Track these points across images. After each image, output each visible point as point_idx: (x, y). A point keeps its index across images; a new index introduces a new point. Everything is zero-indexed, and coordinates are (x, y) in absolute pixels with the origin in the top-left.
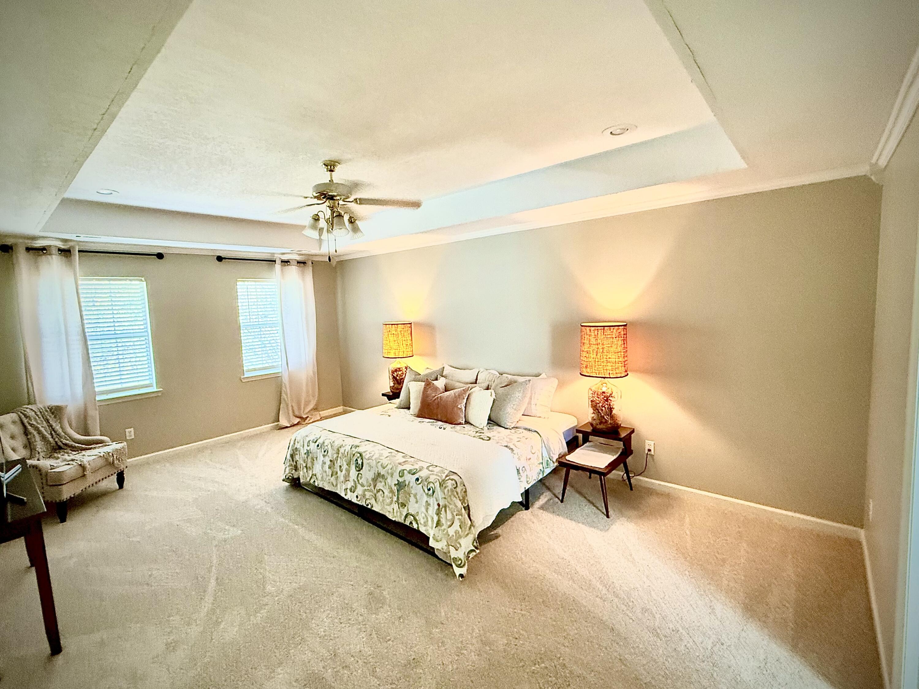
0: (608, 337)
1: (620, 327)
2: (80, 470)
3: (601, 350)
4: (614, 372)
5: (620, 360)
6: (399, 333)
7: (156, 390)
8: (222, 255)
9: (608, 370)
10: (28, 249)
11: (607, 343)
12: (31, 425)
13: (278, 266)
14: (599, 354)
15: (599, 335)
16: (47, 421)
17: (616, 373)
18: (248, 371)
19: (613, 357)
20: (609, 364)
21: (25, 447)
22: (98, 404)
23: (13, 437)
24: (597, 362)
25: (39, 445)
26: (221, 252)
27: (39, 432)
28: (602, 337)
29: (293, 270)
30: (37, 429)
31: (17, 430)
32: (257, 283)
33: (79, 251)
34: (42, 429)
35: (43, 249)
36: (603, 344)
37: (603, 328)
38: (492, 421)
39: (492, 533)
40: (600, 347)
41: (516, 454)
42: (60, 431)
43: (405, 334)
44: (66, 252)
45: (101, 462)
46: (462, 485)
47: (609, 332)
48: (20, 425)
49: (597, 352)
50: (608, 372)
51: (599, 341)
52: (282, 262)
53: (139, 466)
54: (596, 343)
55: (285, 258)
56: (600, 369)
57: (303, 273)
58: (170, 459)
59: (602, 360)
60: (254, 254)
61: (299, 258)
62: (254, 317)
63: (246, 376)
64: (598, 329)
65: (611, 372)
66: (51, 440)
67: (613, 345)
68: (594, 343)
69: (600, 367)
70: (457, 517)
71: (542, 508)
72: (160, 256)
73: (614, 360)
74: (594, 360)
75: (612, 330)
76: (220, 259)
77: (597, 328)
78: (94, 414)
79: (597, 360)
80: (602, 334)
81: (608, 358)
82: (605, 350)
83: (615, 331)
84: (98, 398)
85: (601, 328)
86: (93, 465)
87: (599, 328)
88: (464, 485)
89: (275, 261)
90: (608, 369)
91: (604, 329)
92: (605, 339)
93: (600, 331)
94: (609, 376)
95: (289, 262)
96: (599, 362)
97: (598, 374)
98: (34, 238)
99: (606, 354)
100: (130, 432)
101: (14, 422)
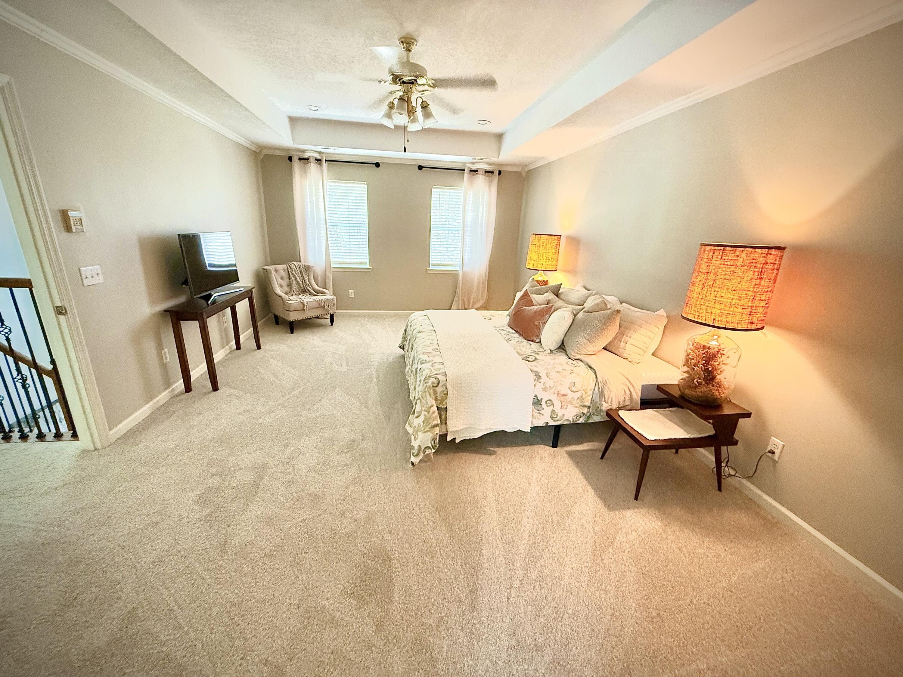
0: (729, 263)
1: (757, 250)
2: (302, 306)
3: (711, 283)
4: (724, 320)
5: (742, 302)
6: (541, 244)
7: (368, 267)
8: (423, 165)
9: (713, 315)
10: (300, 159)
11: (724, 273)
12: (292, 274)
13: (466, 174)
14: (706, 289)
15: (714, 259)
16: (302, 274)
17: (727, 322)
18: (433, 265)
19: (728, 295)
20: (717, 305)
21: (288, 286)
22: (332, 270)
23: (282, 278)
24: (699, 300)
25: (295, 287)
26: (422, 162)
27: (296, 279)
28: (718, 262)
29: (481, 179)
30: (294, 276)
31: (284, 274)
32: (451, 191)
33: (326, 161)
34: (298, 278)
35: (307, 159)
36: (716, 274)
37: (722, 248)
38: (562, 347)
39: (492, 449)
40: (710, 278)
41: (542, 383)
42: (307, 281)
43: (547, 246)
44: (319, 161)
45: (316, 305)
46: (444, 387)
47: (731, 256)
48: (287, 273)
49: (704, 285)
50: (713, 317)
51: (712, 268)
52: (471, 171)
53: (343, 315)
54: (706, 271)
55: (474, 167)
56: (701, 311)
57: (490, 182)
58: (370, 316)
59: (708, 298)
60: (450, 164)
61: (488, 168)
62: (443, 220)
63: (430, 268)
64: (714, 250)
65: (717, 319)
66: (301, 285)
67: (732, 277)
68: (704, 271)
69: (702, 307)
70: (424, 413)
71: (571, 454)
72: (377, 165)
73: (729, 301)
74: (697, 296)
75: (738, 254)
76: (420, 168)
77: (713, 248)
78: (330, 275)
79: (700, 297)
80: (720, 257)
81: (718, 295)
82: (717, 283)
83: (744, 254)
84: (332, 266)
85: (719, 248)
86: (310, 305)
87: (717, 248)
88: (446, 388)
89: (464, 170)
90: (713, 312)
91: (724, 250)
92: (722, 266)
93: (717, 253)
94: (712, 324)
95: (477, 171)
96: (703, 301)
97: (696, 317)
98: (303, 151)
99: (717, 289)
100: (351, 293)
101: (284, 270)
